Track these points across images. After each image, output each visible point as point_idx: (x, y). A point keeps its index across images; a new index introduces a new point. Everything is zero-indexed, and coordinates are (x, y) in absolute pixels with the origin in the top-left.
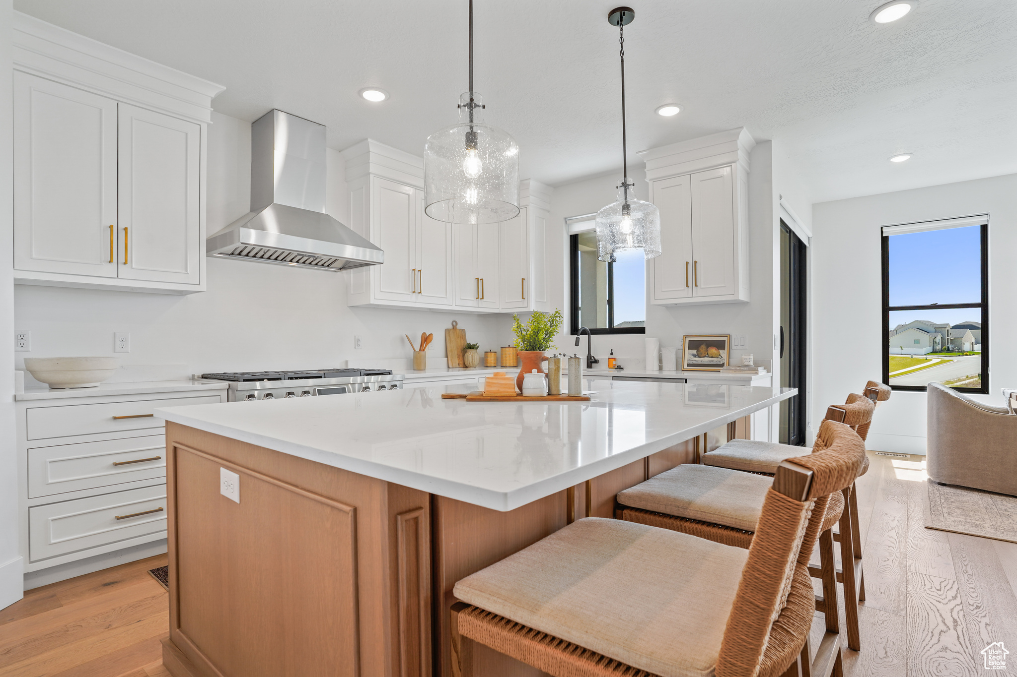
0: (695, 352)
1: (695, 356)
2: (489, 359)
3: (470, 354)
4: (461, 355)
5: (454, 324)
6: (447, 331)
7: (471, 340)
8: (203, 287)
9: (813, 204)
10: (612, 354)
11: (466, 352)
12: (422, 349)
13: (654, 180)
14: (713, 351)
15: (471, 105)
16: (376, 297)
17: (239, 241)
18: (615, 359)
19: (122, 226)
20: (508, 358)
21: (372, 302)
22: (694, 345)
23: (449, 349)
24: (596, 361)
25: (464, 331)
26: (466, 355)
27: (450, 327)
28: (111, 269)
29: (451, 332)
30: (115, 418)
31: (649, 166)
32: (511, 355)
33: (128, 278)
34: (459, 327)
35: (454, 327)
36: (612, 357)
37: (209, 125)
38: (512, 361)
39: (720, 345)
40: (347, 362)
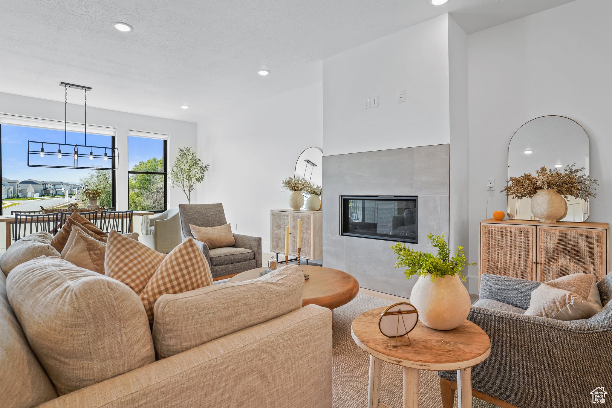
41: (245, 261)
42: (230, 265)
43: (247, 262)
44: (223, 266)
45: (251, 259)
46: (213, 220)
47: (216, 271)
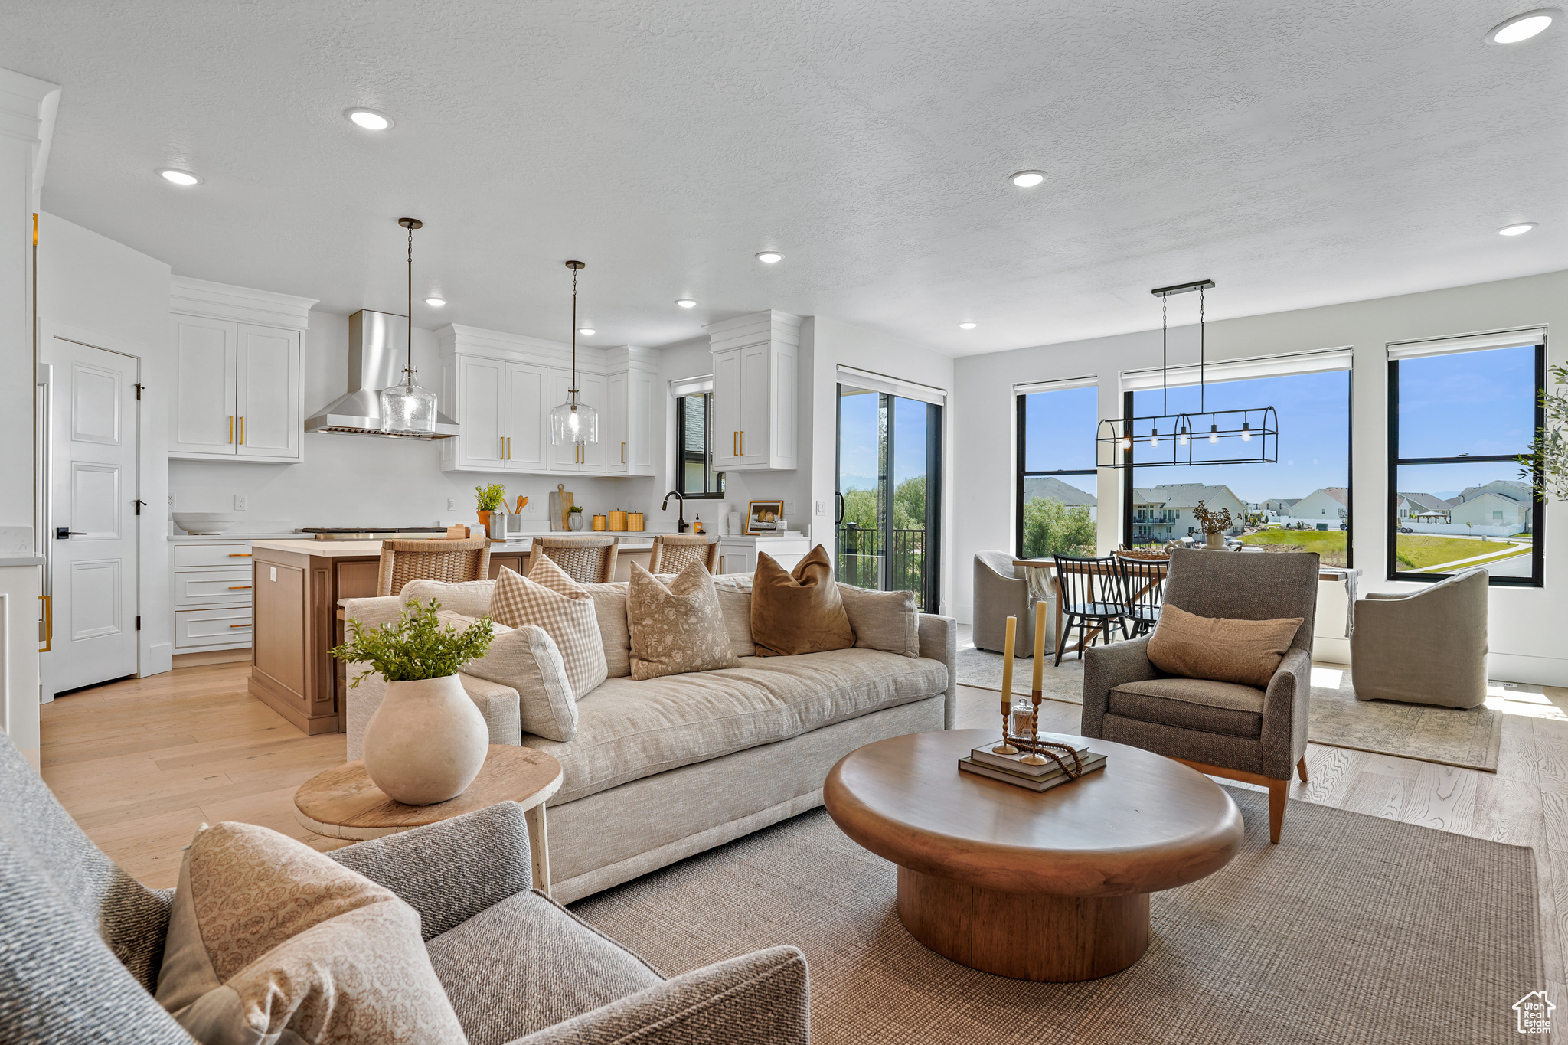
0: (756, 517)
1: (756, 521)
2: (596, 522)
3: (575, 516)
4: (566, 517)
5: (561, 487)
6: (552, 494)
7: (577, 505)
8: (301, 460)
9: (955, 359)
10: (697, 518)
11: (570, 515)
12: (518, 512)
13: (718, 352)
14: (769, 516)
15: (409, 371)
16: (461, 463)
17: (326, 424)
18: (700, 524)
19: (239, 416)
20: (614, 522)
21: (457, 468)
22: (757, 510)
23: (552, 511)
24: (687, 526)
25: (571, 494)
26: (571, 518)
27: (557, 490)
28: (230, 449)
29: (556, 495)
30: (230, 556)
31: (713, 338)
32: (618, 519)
33: (244, 454)
34: (567, 489)
35: (560, 490)
36: (697, 521)
37: (306, 330)
38: (618, 525)
39: (774, 510)
40: (439, 522)
41: (1217, 732)
42: (1163, 728)
43: (1224, 739)
44: (1140, 723)
45: (1245, 736)
46: (1256, 600)
47: (1114, 728)
